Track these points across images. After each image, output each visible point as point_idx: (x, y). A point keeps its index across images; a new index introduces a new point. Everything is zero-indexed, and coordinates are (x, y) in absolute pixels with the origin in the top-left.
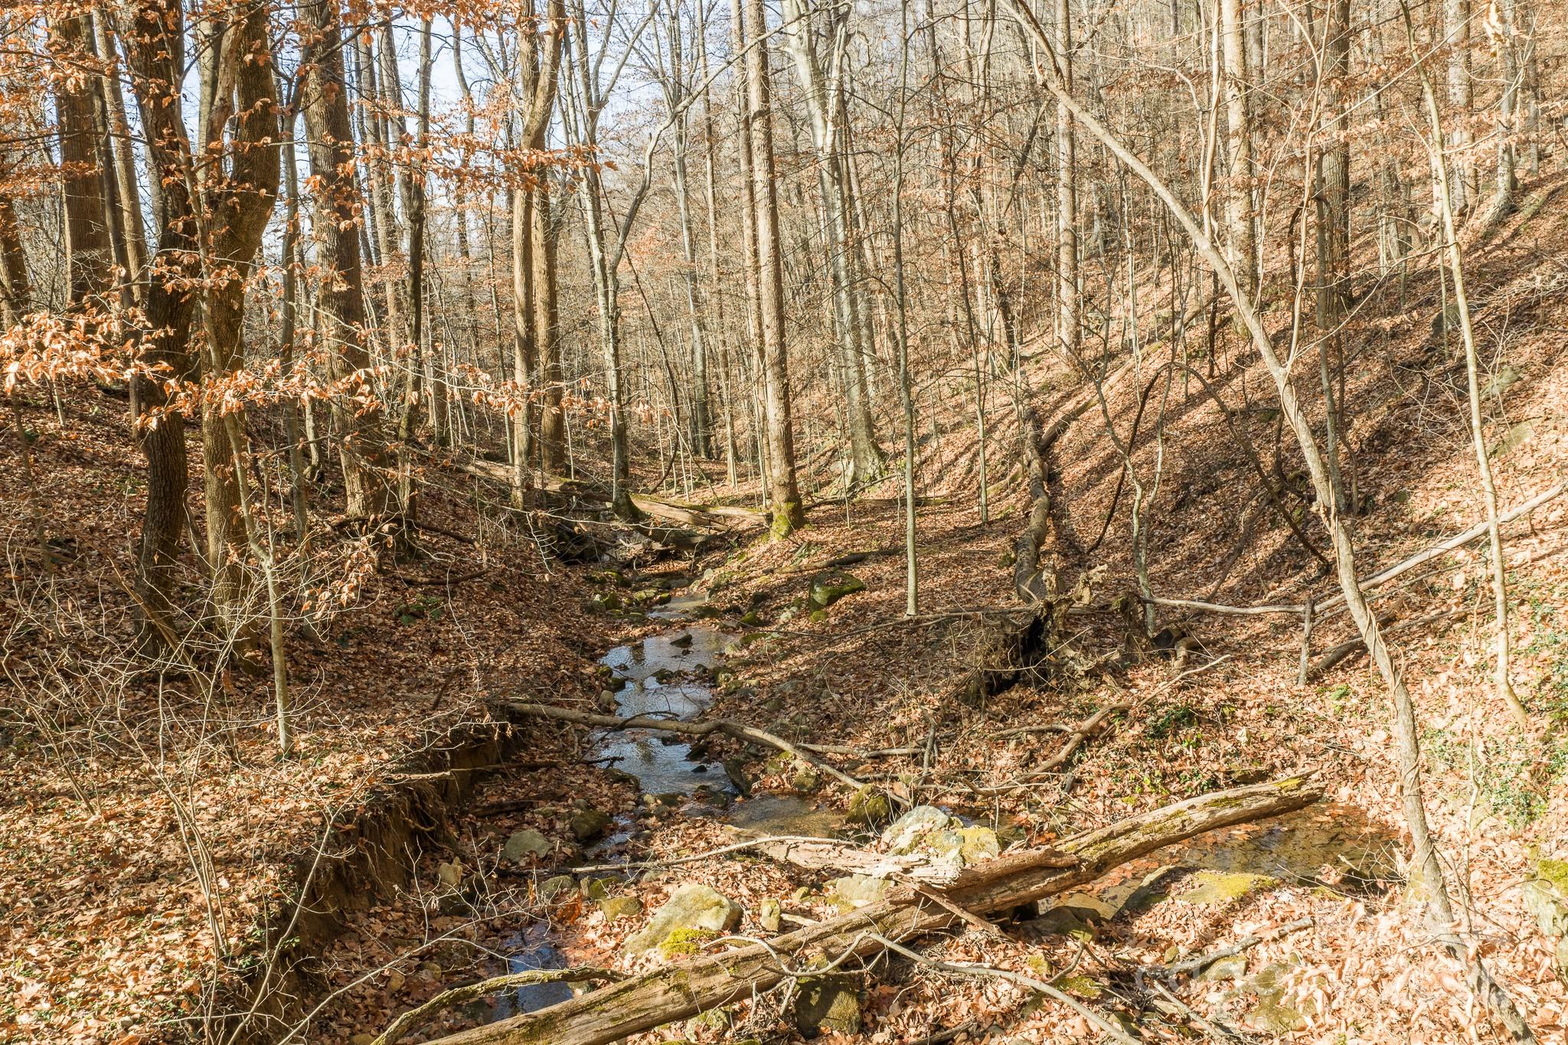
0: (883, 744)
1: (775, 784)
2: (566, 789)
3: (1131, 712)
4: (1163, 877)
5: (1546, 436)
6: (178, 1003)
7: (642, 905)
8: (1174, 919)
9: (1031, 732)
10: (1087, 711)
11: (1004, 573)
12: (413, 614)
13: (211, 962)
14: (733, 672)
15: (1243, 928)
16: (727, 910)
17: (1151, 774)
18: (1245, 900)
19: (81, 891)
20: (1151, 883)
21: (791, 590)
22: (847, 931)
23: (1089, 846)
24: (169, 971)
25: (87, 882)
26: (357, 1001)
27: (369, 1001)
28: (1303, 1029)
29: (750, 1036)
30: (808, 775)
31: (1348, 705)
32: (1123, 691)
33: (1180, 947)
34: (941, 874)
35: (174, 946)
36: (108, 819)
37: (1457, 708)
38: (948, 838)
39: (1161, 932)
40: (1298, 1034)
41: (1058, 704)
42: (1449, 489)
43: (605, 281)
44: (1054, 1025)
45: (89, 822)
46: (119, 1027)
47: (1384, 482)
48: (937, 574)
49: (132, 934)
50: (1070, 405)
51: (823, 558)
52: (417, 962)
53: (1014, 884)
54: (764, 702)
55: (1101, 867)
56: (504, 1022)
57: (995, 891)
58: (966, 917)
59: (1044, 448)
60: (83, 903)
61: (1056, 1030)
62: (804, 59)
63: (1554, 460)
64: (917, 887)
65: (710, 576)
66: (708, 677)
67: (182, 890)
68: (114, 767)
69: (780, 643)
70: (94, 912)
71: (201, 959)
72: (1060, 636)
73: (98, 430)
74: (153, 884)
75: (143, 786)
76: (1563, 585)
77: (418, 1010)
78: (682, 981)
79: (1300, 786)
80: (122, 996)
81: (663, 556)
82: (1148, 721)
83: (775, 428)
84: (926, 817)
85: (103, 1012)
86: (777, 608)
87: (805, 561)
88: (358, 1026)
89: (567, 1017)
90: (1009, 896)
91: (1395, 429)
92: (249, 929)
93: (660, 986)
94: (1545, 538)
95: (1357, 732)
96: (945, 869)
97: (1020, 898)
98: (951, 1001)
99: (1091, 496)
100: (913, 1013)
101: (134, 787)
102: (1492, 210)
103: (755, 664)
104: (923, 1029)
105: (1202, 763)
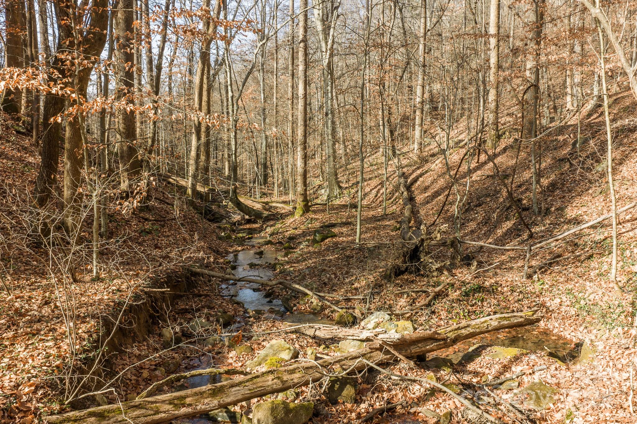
0: (349, 295)
1: (303, 308)
2: (214, 305)
3: (455, 285)
4: (478, 348)
5: (622, 187)
6: (53, 371)
7: (253, 349)
8: (485, 364)
9: (413, 292)
10: (437, 284)
11: (394, 233)
12: (147, 232)
13: (67, 355)
14: (282, 265)
15: (517, 369)
16: (292, 351)
17: (464, 311)
18: (516, 359)
19: (5, 325)
20: (473, 350)
21: (304, 236)
22: (350, 359)
23: (450, 332)
24: (48, 357)
25: (8, 321)
26: (128, 381)
27: (133, 382)
28: (549, 409)
29: (309, 401)
30: (317, 305)
31: (544, 288)
32: (452, 278)
33: (488, 375)
34: (392, 337)
35: (50, 348)
36: (16, 298)
37: (590, 291)
38: (390, 325)
39: (479, 369)
40: (547, 411)
41: (423, 281)
42: (582, 207)
43: (233, 105)
44: (441, 404)
45: (8, 299)
46: (26, 378)
47: (554, 203)
48: (366, 232)
49: (30, 342)
50: (419, 172)
51: (317, 224)
52: (153, 367)
53: (420, 345)
54: (297, 276)
55: (455, 341)
56: (202, 388)
57: (412, 347)
58: (400, 357)
59: (408, 188)
60: (6, 329)
61: (442, 405)
62: (320, 23)
63: (626, 196)
64: (381, 342)
65: (269, 230)
66: (273, 267)
67: (53, 326)
68: (18, 279)
69: (301, 255)
70: (12, 333)
71: (63, 353)
72: (426, 253)
73: (14, 146)
74: (38, 324)
75: (32, 287)
76: (635, 243)
77: (161, 382)
78: (280, 375)
79: (533, 315)
80: (26, 366)
81: (249, 222)
82: (462, 289)
83: (300, 170)
84: (380, 316)
85: (18, 372)
86: (299, 243)
87: (310, 225)
88: (129, 392)
89: (230, 387)
90: (418, 350)
91: (558, 183)
92: (85, 343)
93: (271, 377)
94: (625, 225)
95: (548, 299)
96: (393, 335)
97: (422, 351)
98: (393, 392)
99: (429, 206)
100: (378, 396)
101: (28, 287)
102: (590, 106)
103: (292, 263)
104: (382, 403)
105: (485, 308)
